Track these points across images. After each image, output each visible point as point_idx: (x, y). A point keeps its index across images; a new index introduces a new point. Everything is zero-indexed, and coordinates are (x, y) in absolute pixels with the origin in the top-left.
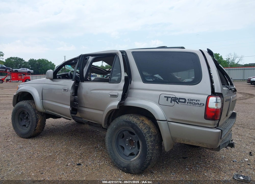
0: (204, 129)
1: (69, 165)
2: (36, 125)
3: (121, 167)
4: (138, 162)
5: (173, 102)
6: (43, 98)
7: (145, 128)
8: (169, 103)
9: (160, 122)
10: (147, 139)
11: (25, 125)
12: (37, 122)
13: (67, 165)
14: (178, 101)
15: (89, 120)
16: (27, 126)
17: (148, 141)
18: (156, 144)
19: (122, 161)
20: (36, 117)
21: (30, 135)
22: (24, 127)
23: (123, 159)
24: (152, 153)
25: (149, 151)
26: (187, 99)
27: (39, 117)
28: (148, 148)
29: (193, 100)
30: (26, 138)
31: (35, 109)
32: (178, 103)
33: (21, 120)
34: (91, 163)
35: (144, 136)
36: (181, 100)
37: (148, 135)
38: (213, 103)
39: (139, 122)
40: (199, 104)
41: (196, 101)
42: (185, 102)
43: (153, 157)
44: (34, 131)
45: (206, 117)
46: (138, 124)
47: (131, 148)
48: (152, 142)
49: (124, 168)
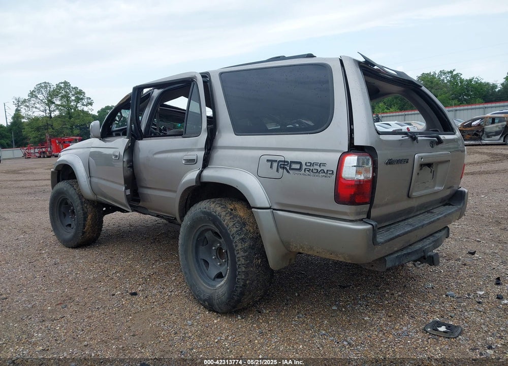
0: (333, 222)
1: (118, 295)
2: (84, 224)
3: (200, 299)
4: (224, 289)
5: (281, 170)
6: (92, 175)
7: (234, 224)
8: (273, 173)
9: (258, 212)
10: (236, 246)
11: (70, 225)
12: (85, 219)
13: (113, 295)
14: (288, 168)
15: (159, 211)
16: (72, 226)
17: (237, 248)
18: (255, 254)
19: (203, 287)
20: (83, 210)
21: (76, 243)
22: (69, 228)
23: (205, 285)
24: (246, 273)
25: (239, 268)
26: (304, 164)
27: (89, 208)
28: (239, 263)
29: (313, 163)
30: (72, 248)
31: (81, 195)
32: (288, 172)
33: (65, 216)
34: (157, 293)
35: (230, 238)
36: (294, 166)
37: (237, 238)
38: (351, 168)
39: (224, 213)
40: (324, 172)
41: (320, 166)
42: (300, 169)
43: (248, 279)
44: (81, 234)
45: (339, 199)
46: (222, 216)
47: (221, 265)
48: (245, 251)
49: (204, 301)
